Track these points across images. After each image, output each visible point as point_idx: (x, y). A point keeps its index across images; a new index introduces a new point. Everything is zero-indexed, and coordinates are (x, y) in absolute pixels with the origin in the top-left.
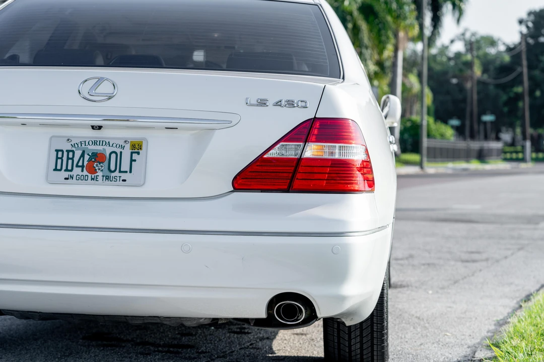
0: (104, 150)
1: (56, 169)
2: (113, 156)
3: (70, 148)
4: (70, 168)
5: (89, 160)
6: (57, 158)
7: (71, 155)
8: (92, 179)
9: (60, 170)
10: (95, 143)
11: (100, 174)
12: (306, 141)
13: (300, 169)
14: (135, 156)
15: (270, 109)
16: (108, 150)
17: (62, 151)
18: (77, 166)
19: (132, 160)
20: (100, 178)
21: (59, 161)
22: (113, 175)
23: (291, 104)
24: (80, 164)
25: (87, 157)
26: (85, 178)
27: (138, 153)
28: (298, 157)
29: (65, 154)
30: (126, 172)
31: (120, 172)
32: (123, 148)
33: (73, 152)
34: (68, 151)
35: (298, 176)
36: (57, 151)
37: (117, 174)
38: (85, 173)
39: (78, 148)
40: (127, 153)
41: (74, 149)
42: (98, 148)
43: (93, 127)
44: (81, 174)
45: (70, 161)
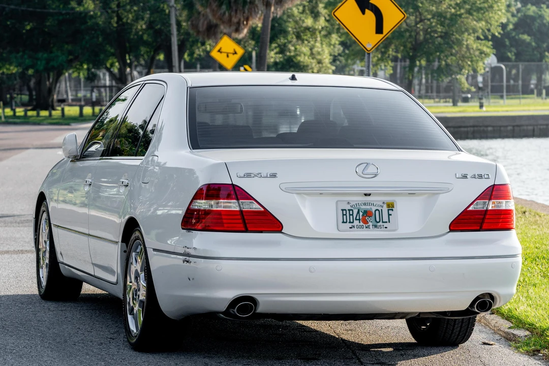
0: (371, 208)
1: (343, 222)
2: (377, 212)
3: (350, 208)
4: (352, 221)
5: (363, 215)
6: (343, 215)
7: (351, 212)
8: (366, 227)
9: (346, 222)
10: (365, 204)
11: (370, 224)
12: (490, 199)
13: (487, 217)
14: (391, 212)
15: (469, 180)
16: (374, 209)
17: (345, 210)
18: (356, 219)
19: (389, 215)
20: (371, 227)
21: (345, 217)
22: (379, 224)
23: (480, 176)
24: (358, 218)
25: (361, 214)
26: (362, 227)
27: (392, 210)
28: (485, 209)
29: (348, 212)
30: (387, 222)
31: (383, 222)
32: (382, 207)
33: (352, 210)
34: (349, 210)
35: (486, 221)
36: (343, 210)
37: (381, 223)
38: (361, 224)
39: (355, 208)
40: (385, 209)
41: (352, 208)
42: (368, 207)
43: (366, 195)
44: (359, 224)
45: (351, 217)
